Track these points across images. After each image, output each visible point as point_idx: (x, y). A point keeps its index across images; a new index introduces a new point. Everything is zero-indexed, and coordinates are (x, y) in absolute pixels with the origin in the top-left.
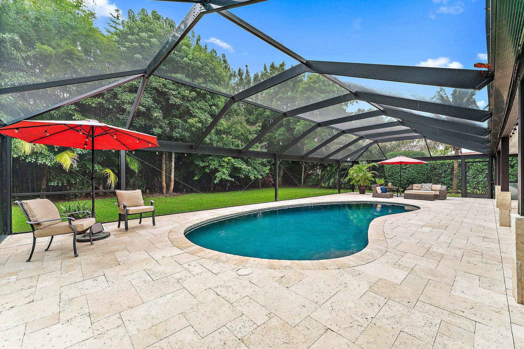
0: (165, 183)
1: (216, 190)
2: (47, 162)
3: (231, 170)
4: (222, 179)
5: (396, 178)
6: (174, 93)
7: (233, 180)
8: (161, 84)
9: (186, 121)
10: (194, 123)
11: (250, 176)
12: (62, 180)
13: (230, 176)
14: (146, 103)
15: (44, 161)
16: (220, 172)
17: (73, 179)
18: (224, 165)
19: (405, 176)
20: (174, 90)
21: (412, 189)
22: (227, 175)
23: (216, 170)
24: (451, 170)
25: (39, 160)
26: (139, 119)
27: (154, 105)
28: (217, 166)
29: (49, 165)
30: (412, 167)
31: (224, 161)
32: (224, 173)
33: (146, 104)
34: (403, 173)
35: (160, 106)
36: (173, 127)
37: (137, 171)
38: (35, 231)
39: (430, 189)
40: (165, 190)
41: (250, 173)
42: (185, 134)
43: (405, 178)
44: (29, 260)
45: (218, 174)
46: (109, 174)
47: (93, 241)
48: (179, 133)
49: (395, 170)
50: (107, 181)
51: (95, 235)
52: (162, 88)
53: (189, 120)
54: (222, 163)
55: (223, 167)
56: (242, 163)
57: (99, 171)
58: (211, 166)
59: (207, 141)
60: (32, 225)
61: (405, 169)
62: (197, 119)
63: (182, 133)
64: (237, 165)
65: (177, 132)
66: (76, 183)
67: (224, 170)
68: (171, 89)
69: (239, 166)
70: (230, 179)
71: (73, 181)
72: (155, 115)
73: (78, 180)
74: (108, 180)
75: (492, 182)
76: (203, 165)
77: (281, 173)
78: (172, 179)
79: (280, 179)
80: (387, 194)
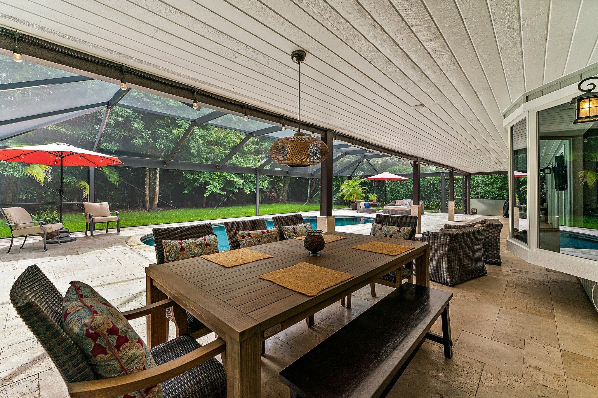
0: (148, 196)
1: (210, 205)
2: (15, 174)
3: (223, 183)
4: (213, 192)
5: (395, 194)
6: (156, 102)
7: (225, 193)
8: (142, 94)
9: (171, 132)
10: (179, 134)
11: (245, 190)
12: (31, 193)
13: (222, 189)
14: (125, 113)
15: (12, 173)
16: (210, 185)
17: (44, 191)
18: (216, 179)
19: (403, 192)
20: (157, 100)
21: (394, 205)
22: (219, 189)
23: (207, 184)
24: (448, 186)
25: (6, 172)
26: (118, 130)
27: (135, 115)
28: (207, 179)
29: (17, 176)
30: (409, 182)
31: (215, 174)
32: (215, 187)
33: (125, 115)
34: (401, 189)
35: (141, 116)
36: (155, 137)
37: (117, 184)
38: (13, 231)
39: (408, 205)
40: (148, 205)
41: (245, 187)
42: (169, 145)
43: (403, 194)
44: (8, 253)
45: (208, 188)
46: (84, 187)
47: (60, 243)
48: (163, 144)
49: (394, 186)
50: (83, 195)
51: (62, 238)
52: (143, 98)
53: (173, 131)
54: (213, 176)
55: (214, 180)
56: (236, 176)
57: (74, 183)
58: (201, 179)
59: (193, 152)
60: (10, 226)
61: (403, 184)
62: (182, 130)
63: (166, 144)
64: (229, 178)
65: (161, 143)
66: (46, 196)
67: (216, 183)
68: (154, 99)
69: (232, 179)
70: (222, 193)
71: (45, 194)
72: (136, 126)
73: (49, 193)
74: (85, 193)
75: (466, 199)
76: (192, 178)
77: (287, 187)
78: (156, 193)
79: (285, 194)
80: (369, 209)
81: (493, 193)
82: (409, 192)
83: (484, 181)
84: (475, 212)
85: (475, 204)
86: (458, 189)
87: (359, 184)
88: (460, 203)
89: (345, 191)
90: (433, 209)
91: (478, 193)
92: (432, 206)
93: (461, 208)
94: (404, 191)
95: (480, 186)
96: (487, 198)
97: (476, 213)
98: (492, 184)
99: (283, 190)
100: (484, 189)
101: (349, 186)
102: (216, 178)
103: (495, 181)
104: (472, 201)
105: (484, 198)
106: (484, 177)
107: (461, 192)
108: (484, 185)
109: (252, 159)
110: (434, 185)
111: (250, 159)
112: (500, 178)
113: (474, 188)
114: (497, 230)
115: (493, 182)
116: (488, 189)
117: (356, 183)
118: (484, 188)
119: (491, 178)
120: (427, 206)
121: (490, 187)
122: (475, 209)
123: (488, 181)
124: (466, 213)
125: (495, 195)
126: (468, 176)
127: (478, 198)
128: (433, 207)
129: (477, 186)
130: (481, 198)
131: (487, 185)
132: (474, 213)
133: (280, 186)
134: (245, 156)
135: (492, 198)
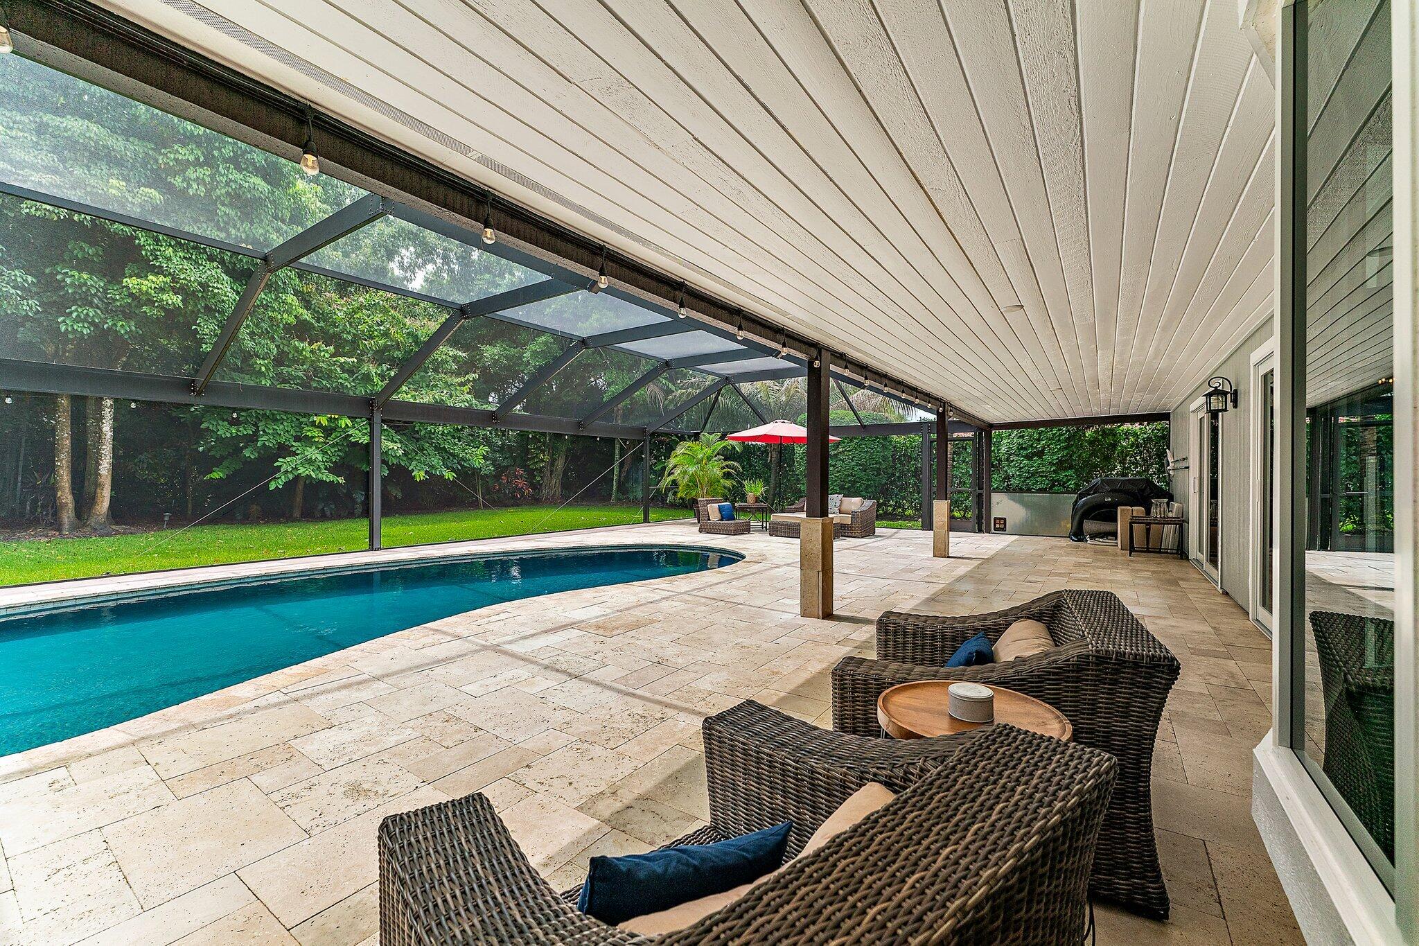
0: (68, 491)
3: (339, 450)
4: (298, 477)
7: (341, 480)
9: (120, 284)
10: (151, 291)
13: (334, 470)
16: (295, 454)
18: (312, 437)
22: (321, 467)
23: (284, 450)
28: (285, 439)
31: (313, 424)
32: (309, 461)
39: (837, 510)
40: (67, 516)
41: (415, 462)
42: (115, 324)
45: (286, 463)
48: (86, 321)
53: (127, 281)
54: (306, 428)
55: (309, 441)
58: (263, 439)
62: (163, 279)
63: (105, 321)
65: (79, 316)
67: (312, 453)
70: (332, 478)
75: (980, 491)
76: (231, 434)
77: (560, 465)
78: (101, 480)
79: (556, 482)
80: (733, 522)
81: (1042, 476)
82: (849, 476)
83: (1022, 448)
84: (1002, 526)
85: (1002, 505)
86: (962, 469)
87: (718, 454)
88: (968, 503)
89: (677, 471)
90: (907, 516)
91: (1007, 478)
92: (904, 510)
93: (969, 515)
94: (838, 472)
95: (1013, 460)
96: (1029, 490)
97: (1003, 529)
98: (1040, 454)
99: (552, 471)
100: (1023, 468)
101: (692, 458)
102: (315, 437)
103: (1048, 446)
104: (996, 497)
105: (1021, 490)
106: (1022, 437)
107: (970, 476)
108: (1023, 456)
109: (440, 384)
110: (910, 457)
111: (436, 386)
112: (1059, 440)
113: (999, 464)
114: (1146, 696)
115: (1044, 448)
116: (1033, 467)
117: (709, 451)
118: (1022, 465)
119: (1039, 440)
120: (894, 510)
121: (1037, 462)
122: (1002, 519)
123: (1031, 446)
124: (980, 531)
125: (1047, 482)
126: (985, 430)
127: (1007, 490)
128: (907, 513)
129: (1008, 459)
130: (1014, 491)
131: (1028, 457)
132: (999, 529)
133: (542, 461)
134: (422, 377)
135: (1041, 491)
